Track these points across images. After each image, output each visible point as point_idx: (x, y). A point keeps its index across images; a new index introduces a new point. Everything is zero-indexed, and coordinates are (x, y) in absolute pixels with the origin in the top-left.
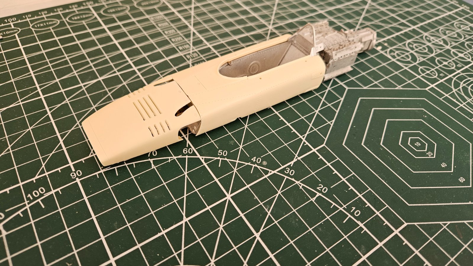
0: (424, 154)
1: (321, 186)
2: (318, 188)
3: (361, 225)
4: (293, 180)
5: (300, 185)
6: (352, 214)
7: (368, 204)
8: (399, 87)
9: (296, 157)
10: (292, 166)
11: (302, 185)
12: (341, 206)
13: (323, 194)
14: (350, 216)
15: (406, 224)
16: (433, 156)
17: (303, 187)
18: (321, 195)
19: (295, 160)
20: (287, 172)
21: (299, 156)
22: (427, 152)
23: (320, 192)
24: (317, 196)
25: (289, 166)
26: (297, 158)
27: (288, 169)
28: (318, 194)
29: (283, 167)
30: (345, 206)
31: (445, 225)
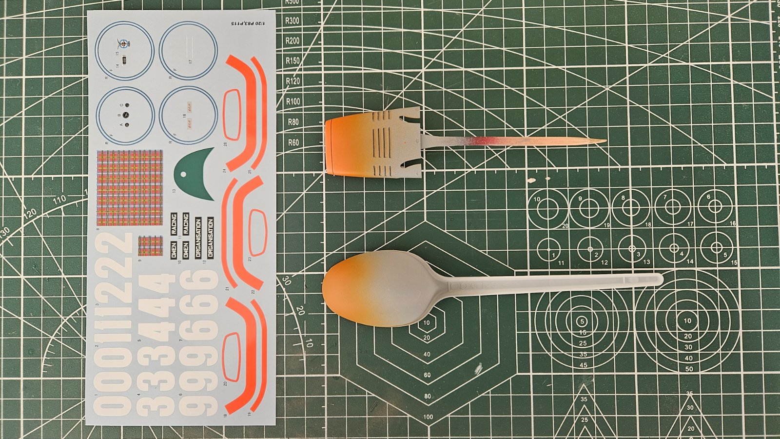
0: (421, 335)
1: (301, 308)
2: (297, 308)
3: (305, 355)
4: (284, 289)
5: (286, 297)
6: (305, 344)
7: (325, 345)
8: (486, 252)
9: (303, 270)
10: (293, 276)
11: (288, 298)
12: (303, 332)
13: (297, 315)
14: (302, 343)
15: (339, 375)
16: (427, 341)
17: (287, 300)
18: (295, 315)
19: (300, 273)
20: (284, 279)
21: (307, 271)
22: (427, 335)
23: (297, 312)
24: (291, 314)
25: (290, 276)
26: (303, 272)
27: (287, 278)
28: (294, 313)
29: (285, 273)
30: (305, 334)
31: (368, 394)
